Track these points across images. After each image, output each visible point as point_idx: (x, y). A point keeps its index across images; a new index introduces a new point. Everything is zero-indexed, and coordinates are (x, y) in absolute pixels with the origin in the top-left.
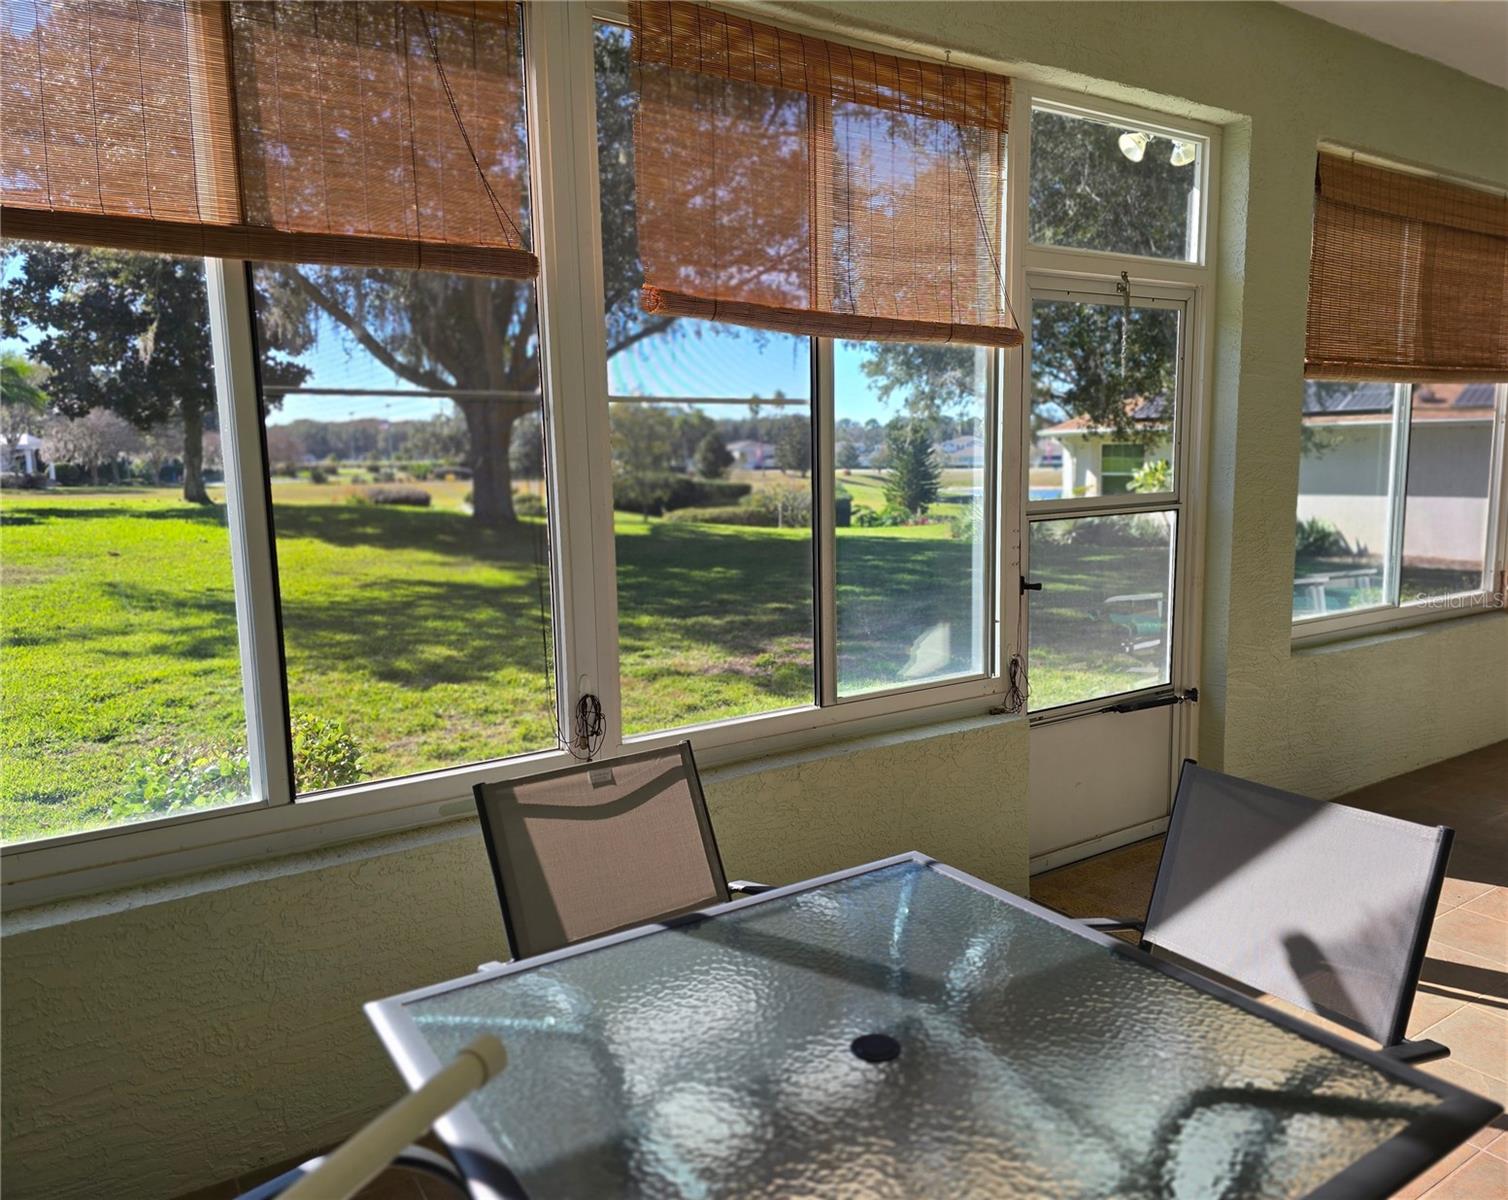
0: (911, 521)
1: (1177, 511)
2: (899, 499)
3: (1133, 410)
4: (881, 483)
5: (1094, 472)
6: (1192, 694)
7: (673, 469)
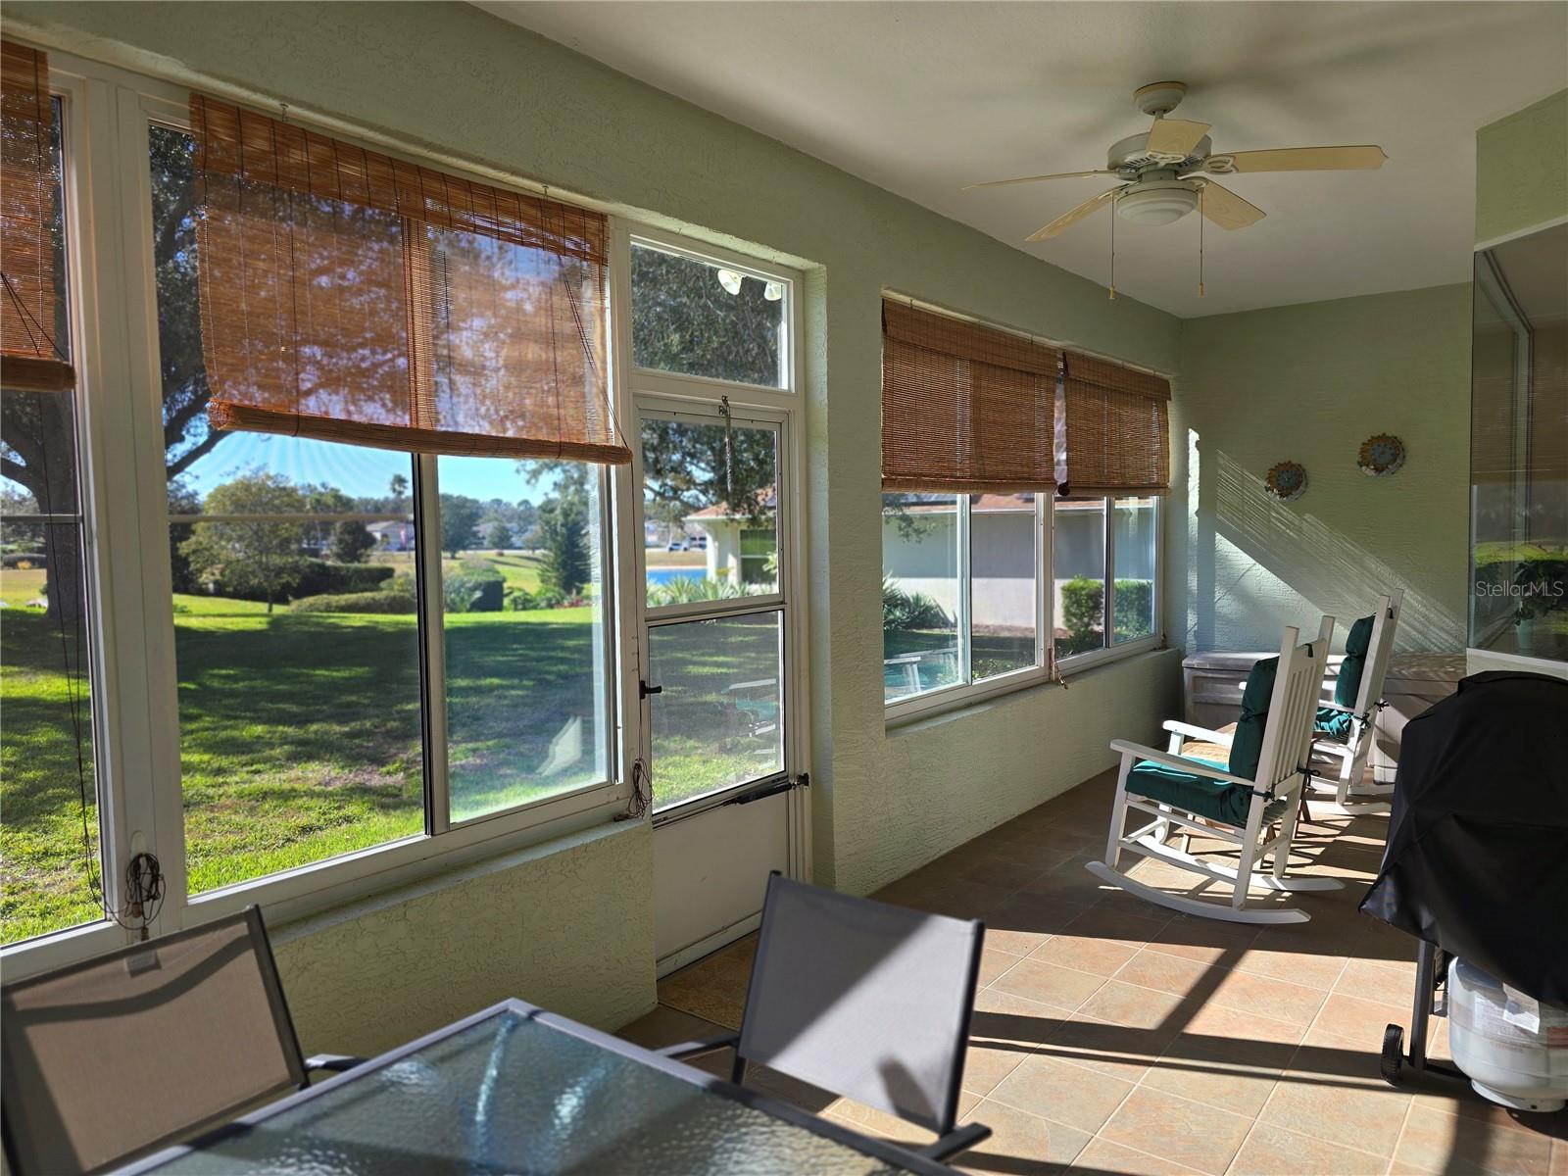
0: (566, 602)
1: (783, 610)
2: (554, 580)
3: (764, 500)
4: (535, 564)
5: (735, 556)
6: (804, 779)
7: (302, 552)
